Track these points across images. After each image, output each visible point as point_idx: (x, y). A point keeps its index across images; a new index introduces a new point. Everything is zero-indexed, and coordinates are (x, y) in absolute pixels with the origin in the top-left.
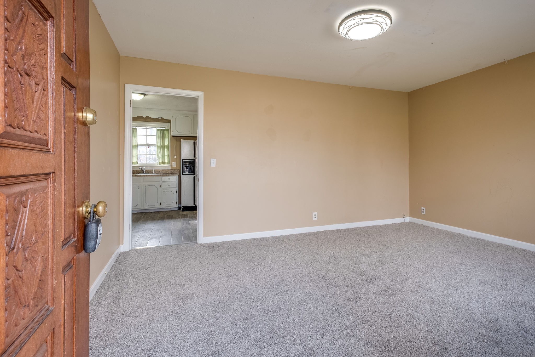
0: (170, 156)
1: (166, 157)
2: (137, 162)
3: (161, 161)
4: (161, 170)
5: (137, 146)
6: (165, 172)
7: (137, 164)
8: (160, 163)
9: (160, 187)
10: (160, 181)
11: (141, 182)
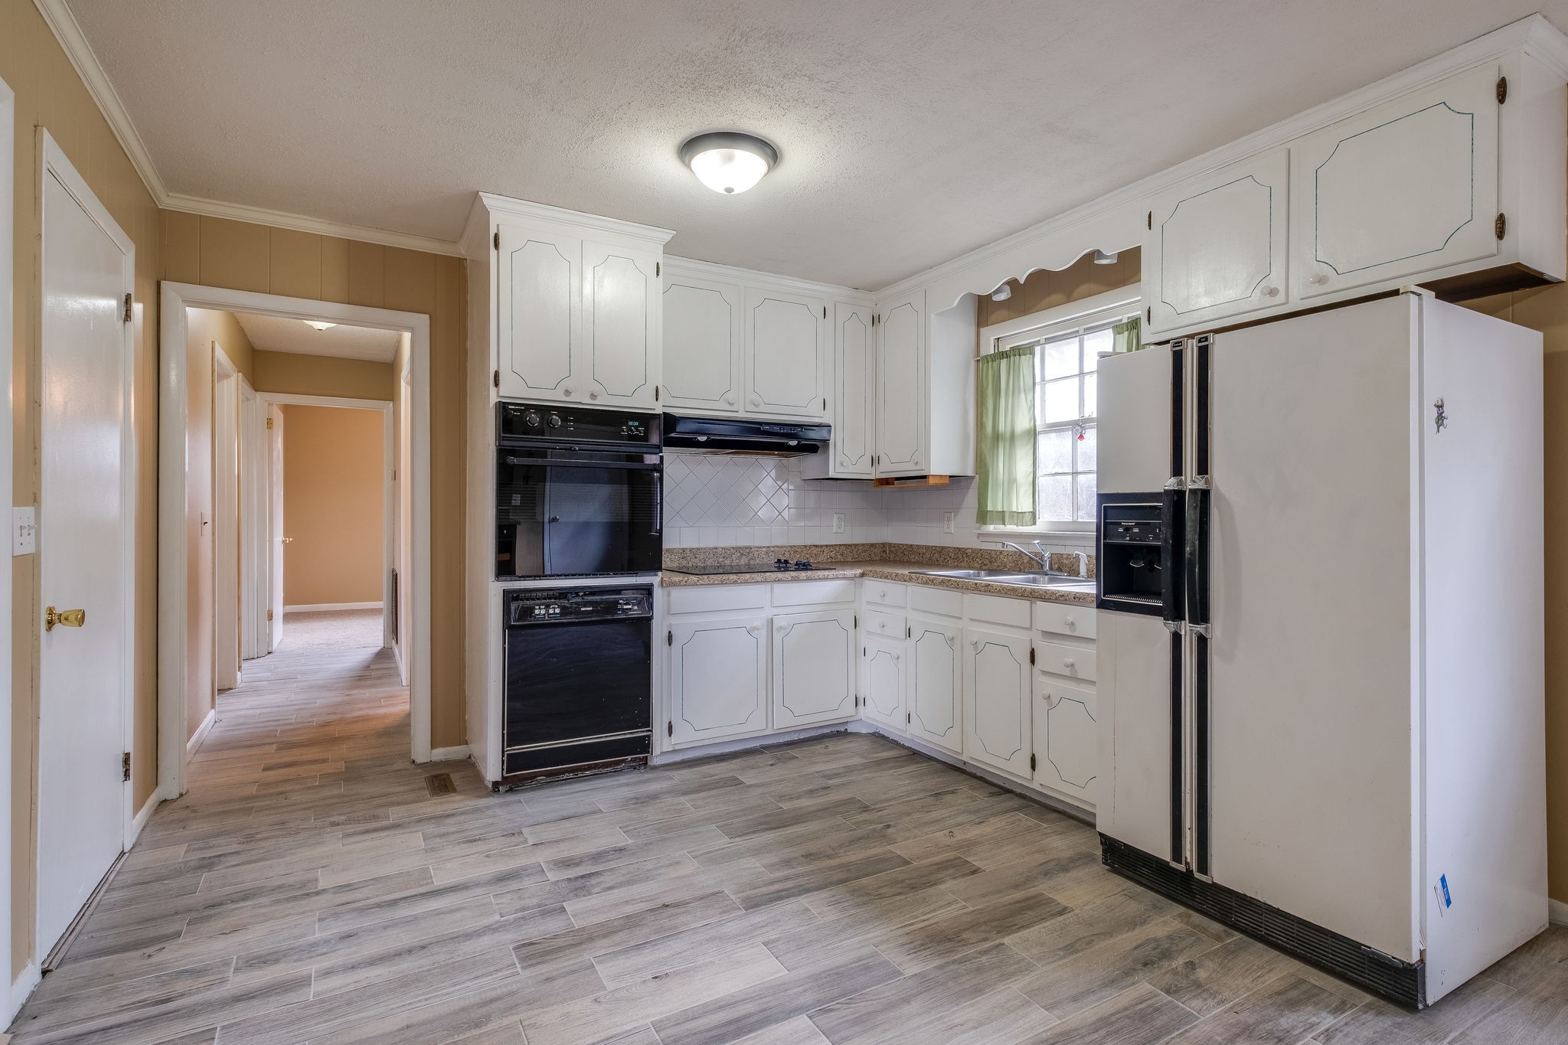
2: (1034, 514)
5: (1033, 433)
7: (1034, 523)
9: (1033, 661)
10: (1030, 629)
11: (960, 618)
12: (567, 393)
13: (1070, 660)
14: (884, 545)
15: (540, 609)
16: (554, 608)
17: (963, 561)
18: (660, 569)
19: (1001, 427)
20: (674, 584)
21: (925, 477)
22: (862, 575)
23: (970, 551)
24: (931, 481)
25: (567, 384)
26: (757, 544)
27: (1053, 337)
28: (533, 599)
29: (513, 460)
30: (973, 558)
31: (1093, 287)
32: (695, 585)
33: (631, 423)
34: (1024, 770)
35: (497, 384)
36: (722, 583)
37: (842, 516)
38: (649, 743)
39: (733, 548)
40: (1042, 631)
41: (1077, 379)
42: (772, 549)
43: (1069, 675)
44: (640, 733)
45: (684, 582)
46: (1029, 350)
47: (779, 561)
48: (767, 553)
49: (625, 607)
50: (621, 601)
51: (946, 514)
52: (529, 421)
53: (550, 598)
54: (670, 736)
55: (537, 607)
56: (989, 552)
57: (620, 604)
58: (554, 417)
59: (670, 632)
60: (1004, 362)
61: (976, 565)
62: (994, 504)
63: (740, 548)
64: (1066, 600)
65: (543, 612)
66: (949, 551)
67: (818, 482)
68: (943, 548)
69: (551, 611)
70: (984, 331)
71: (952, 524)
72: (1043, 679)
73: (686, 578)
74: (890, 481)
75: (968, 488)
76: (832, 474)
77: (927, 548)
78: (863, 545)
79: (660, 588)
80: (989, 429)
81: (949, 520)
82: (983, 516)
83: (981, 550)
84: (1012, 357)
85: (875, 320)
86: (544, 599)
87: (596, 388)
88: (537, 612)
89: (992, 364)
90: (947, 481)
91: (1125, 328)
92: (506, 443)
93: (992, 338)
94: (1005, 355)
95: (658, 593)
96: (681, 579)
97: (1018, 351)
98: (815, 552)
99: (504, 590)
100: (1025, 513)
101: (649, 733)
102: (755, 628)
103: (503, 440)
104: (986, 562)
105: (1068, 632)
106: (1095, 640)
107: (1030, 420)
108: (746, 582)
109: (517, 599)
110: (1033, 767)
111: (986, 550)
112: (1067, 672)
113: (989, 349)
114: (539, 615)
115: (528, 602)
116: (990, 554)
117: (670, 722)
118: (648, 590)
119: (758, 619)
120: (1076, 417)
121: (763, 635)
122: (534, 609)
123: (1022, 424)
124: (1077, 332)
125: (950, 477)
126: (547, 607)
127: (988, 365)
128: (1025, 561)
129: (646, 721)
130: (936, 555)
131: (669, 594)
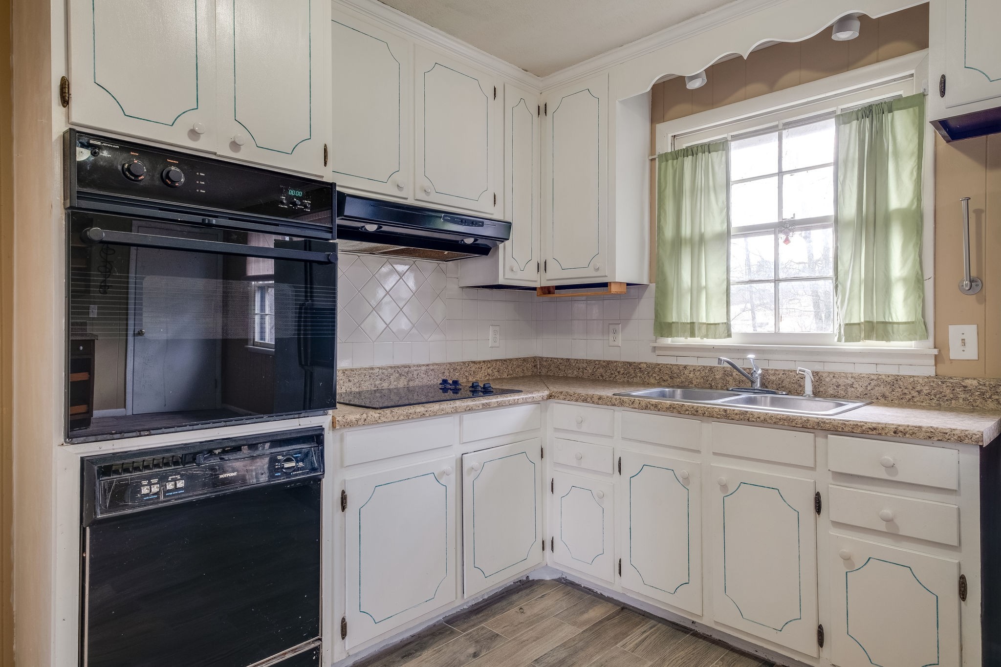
0: (929, 285)
1: (898, 294)
2: (728, 325)
3: (859, 316)
4: (860, 377)
5: (725, 236)
6: (886, 390)
7: (729, 335)
8: (851, 331)
9: (818, 509)
10: (813, 469)
11: (698, 452)
12: (194, 134)
13: (887, 512)
14: (535, 359)
15: (150, 484)
16: (175, 480)
17: (636, 376)
18: (333, 406)
19: (686, 231)
20: (349, 425)
21: (605, 285)
22: (550, 397)
23: (645, 366)
24: (614, 289)
25: (191, 120)
26: (415, 362)
27: (742, 134)
28: (137, 469)
29: (96, 233)
30: (648, 373)
31: (805, 73)
32: (376, 422)
33: (292, 192)
34: (809, 645)
35: (65, 100)
36: (408, 417)
37: (497, 328)
38: (317, 659)
39: (391, 367)
40: (833, 472)
41: (776, 178)
42: (432, 367)
43: (885, 530)
44: (304, 647)
45: (363, 420)
46: (722, 146)
47: (445, 382)
48: (426, 372)
49: (287, 465)
50: (280, 457)
51: (610, 326)
52: (128, 169)
53: (167, 464)
54: (343, 638)
55: (145, 482)
56: (670, 367)
57: (279, 461)
58: (173, 168)
59: (343, 492)
60: (688, 161)
61: (652, 381)
62: (679, 315)
63: (398, 367)
64: (880, 434)
65: (155, 489)
66: (616, 367)
67: (475, 290)
68: (609, 363)
69: (170, 486)
70: (660, 127)
71: (620, 337)
72: (835, 532)
73: (365, 415)
74: (552, 289)
75: (639, 298)
76: (501, 281)
77: (589, 362)
78: (517, 359)
79: (331, 432)
80: (669, 232)
81: (615, 332)
82: (663, 328)
83: (659, 365)
84: (700, 154)
85: (543, 110)
86: (157, 466)
87: (240, 135)
88: (145, 490)
89: (673, 163)
90: (624, 289)
91: (854, 116)
92: (85, 204)
93: (670, 135)
94: (690, 152)
95: (329, 438)
96: (358, 416)
97: (708, 148)
98: (473, 369)
99: (82, 459)
100: (719, 324)
101: (317, 644)
102: (444, 473)
103: (78, 198)
104: (666, 377)
105: (885, 476)
106: (956, 491)
107: (722, 222)
108: (435, 415)
109: (106, 471)
110: (821, 642)
111: (664, 364)
112: (883, 527)
113: (665, 146)
114: (147, 495)
115: (127, 475)
116: (670, 369)
117: (343, 620)
118: (316, 437)
119: (446, 462)
120: (774, 219)
121: (452, 481)
122: (139, 486)
123: (713, 225)
124: (777, 126)
125: (628, 284)
126: (163, 479)
127: (666, 165)
128: (717, 377)
129: (314, 630)
130: (601, 370)
131: (342, 439)
